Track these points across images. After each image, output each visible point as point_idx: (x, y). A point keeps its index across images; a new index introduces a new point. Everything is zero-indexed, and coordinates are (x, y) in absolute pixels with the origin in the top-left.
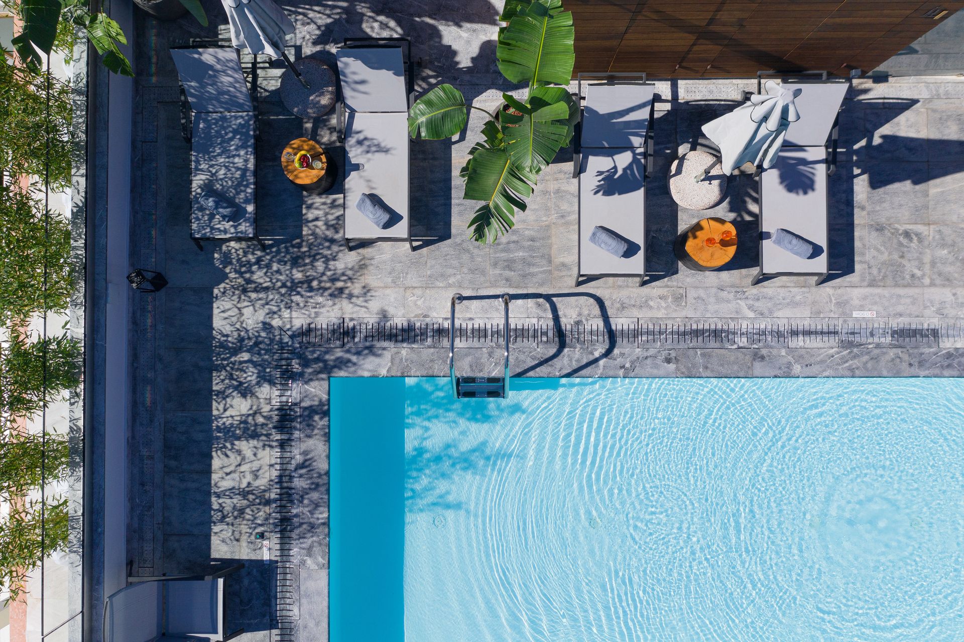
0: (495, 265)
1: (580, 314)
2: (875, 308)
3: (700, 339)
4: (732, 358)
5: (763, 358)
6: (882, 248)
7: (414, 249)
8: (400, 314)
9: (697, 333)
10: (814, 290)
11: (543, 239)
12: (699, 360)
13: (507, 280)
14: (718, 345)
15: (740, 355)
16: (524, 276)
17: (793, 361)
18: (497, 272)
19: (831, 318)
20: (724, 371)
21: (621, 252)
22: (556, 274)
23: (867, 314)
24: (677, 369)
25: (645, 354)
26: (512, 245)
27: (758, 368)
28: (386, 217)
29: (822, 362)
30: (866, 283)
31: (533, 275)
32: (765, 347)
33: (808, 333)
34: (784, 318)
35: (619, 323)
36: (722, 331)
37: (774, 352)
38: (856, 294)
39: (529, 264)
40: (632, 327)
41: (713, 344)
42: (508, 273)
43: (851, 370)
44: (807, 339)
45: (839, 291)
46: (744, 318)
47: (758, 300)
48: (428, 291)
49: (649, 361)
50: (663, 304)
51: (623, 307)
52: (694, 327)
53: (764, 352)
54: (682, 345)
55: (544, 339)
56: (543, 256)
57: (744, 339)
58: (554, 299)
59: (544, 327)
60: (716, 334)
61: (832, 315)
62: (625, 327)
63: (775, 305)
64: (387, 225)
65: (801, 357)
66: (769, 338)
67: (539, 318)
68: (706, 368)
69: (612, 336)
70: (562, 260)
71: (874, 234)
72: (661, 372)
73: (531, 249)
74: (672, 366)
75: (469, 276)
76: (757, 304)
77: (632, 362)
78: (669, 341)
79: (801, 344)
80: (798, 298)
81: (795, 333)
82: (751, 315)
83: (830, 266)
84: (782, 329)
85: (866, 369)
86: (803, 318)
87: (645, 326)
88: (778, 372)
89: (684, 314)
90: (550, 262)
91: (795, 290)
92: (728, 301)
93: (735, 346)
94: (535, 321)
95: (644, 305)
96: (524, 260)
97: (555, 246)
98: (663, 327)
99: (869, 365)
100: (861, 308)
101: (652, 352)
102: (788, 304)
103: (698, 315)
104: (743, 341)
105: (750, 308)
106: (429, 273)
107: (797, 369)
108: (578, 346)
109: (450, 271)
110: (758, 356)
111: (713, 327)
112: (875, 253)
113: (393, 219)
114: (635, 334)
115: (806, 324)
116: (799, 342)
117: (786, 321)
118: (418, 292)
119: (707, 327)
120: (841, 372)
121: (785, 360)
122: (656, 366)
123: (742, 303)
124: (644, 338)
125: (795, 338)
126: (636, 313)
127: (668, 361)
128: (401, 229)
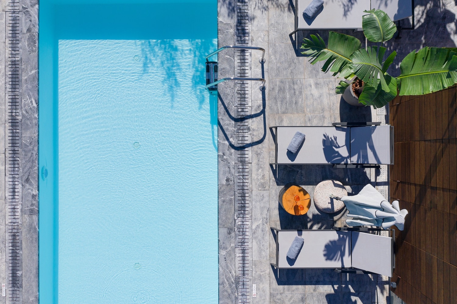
0: (282, 82)
1: (254, 130)
2: (258, 297)
3: (240, 198)
4: (229, 216)
5: (229, 233)
6: (292, 301)
7: (291, 36)
8: (254, 28)
9: (243, 196)
10: (268, 262)
11: (297, 109)
12: (228, 198)
13: (273, 89)
14: (237, 208)
15: (230, 221)
16: (275, 98)
17: (228, 250)
18: (278, 83)
19: (252, 272)
20: (222, 211)
21: (290, 149)
22: (277, 117)
23: (254, 292)
24: (223, 185)
25: (231, 167)
26: (293, 91)
27: (224, 231)
28: (310, 14)
29: (227, 267)
30: (272, 291)
31: (276, 103)
32: (236, 235)
33: (244, 259)
34: (252, 245)
35: (249, 152)
36: (244, 211)
37: (233, 240)
38: (266, 286)
39: (282, 101)
40: (247, 159)
41: (237, 205)
42: (277, 89)
43: (223, 283)
44: (240, 258)
45: (267, 277)
46: (252, 223)
47: (263, 231)
48: (267, 44)
49: (227, 169)
50: (259, 177)
51: (258, 154)
52: (247, 195)
53: (233, 234)
54: (236, 188)
55: (240, 110)
56: (287, 109)
57: (240, 223)
58: (262, 115)
59: (246, 110)
60: (243, 207)
61: (254, 272)
62: (246, 156)
63: (260, 241)
64: (305, 16)
65: (230, 255)
66: (240, 237)
67: (251, 107)
68: (224, 201)
69: (241, 148)
70: (285, 120)
71: (300, 297)
72: (221, 176)
73: (291, 102)
74: (224, 182)
75: (275, 67)
76: (260, 230)
77: (226, 160)
78: (239, 181)
79: (238, 255)
80: (264, 253)
81: (243, 251)
82: (254, 227)
83: (282, 270)
84: (246, 244)
85: (224, 291)
86: (252, 256)
87: (247, 167)
88: (221, 242)
89: (254, 189)
90: (284, 113)
91: (268, 252)
92: (261, 214)
93: (236, 218)
94: (250, 104)
95: (259, 167)
96: (284, 98)
97: (292, 116)
98: (247, 177)
99: (225, 293)
100: (258, 289)
101: (233, 171)
102: (260, 248)
103: (254, 197)
104: (239, 222)
105: (258, 226)
106: (277, 44)
107: (223, 253)
108: (236, 129)
109: (278, 57)
110: (230, 231)
111: (247, 205)
112: (289, 297)
113: (309, 19)
114: (243, 162)
115: (249, 258)
116: (238, 254)
117: (250, 246)
118: (266, 38)
119: (247, 202)
120: (221, 277)
121: (228, 246)
122: (224, 173)
123: (260, 222)
124: (240, 167)
125: (240, 251)
126: (255, 162)
127: (228, 180)
128: (303, 24)
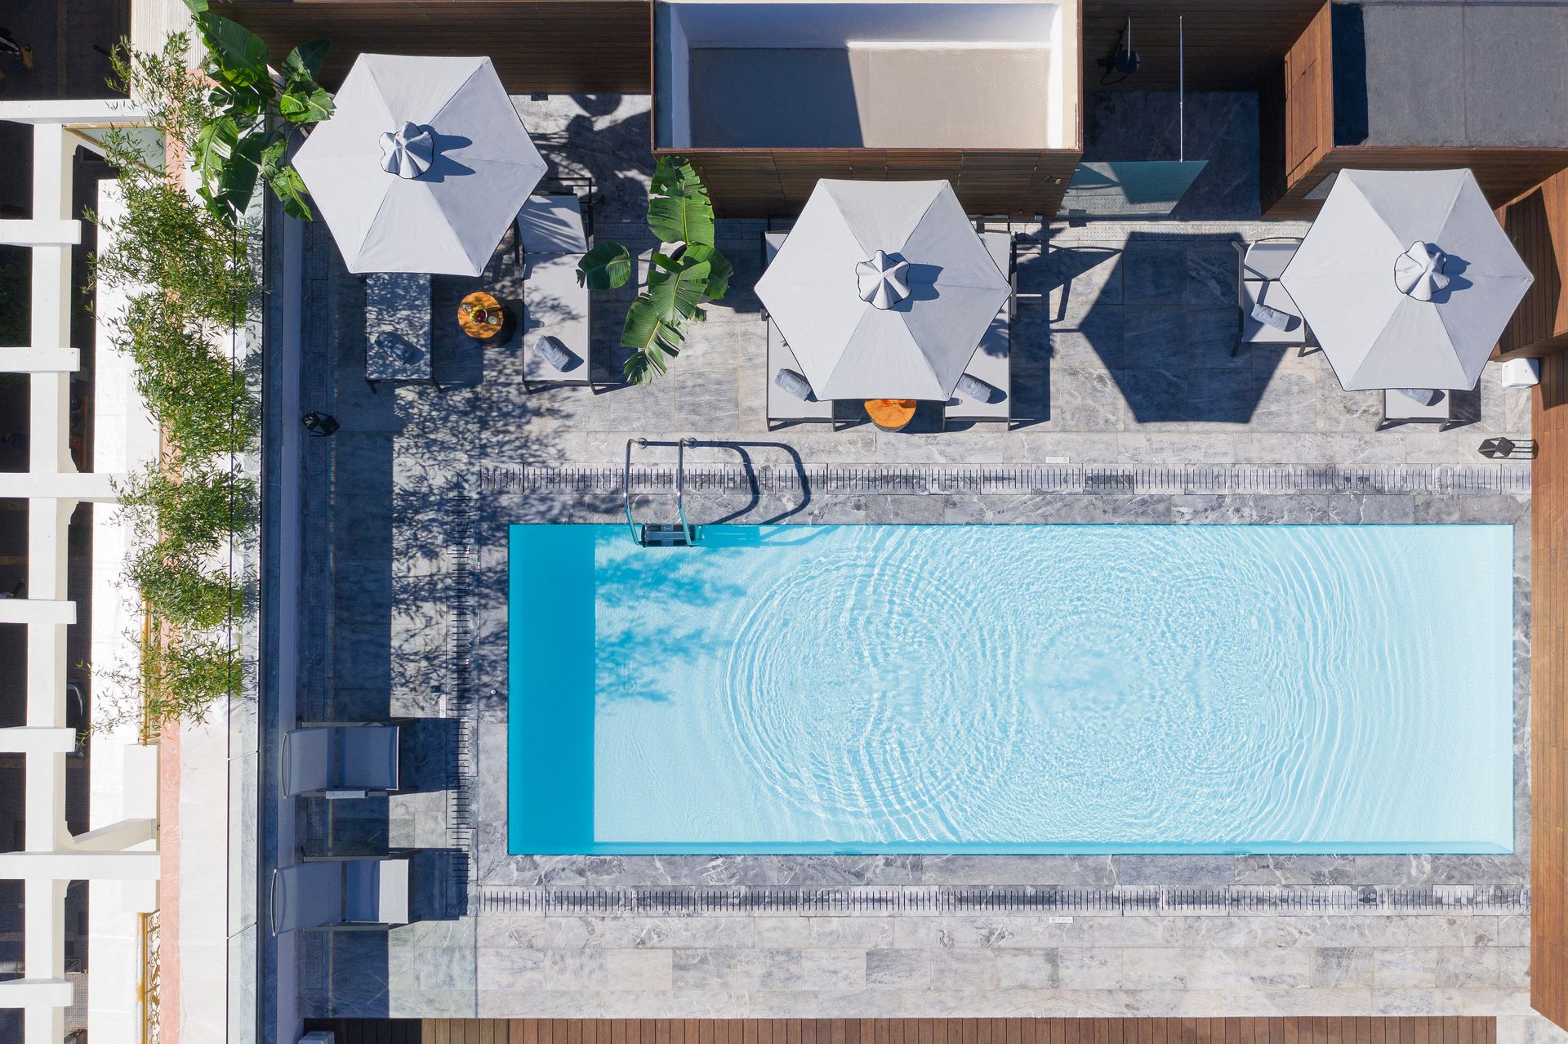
0: (681, 408)
1: (767, 460)
2: (1068, 453)
3: (891, 485)
4: (924, 505)
5: (954, 504)
6: (1076, 393)
7: (597, 392)
8: (582, 459)
9: (886, 479)
10: (1007, 434)
11: (729, 382)
12: (890, 507)
13: (693, 424)
14: (908, 491)
15: (932, 503)
16: (711, 420)
17: (985, 508)
18: (683, 415)
19: (1023, 462)
20: (915, 518)
21: (805, 396)
22: (743, 418)
23: (1060, 460)
24: (867, 515)
25: (835, 501)
26: (697, 389)
27: (950, 515)
28: (565, 360)
29: (1015, 508)
30: (1059, 429)
31: (719, 419)
32: (957, 493)
33: (1000, 479)
34: (975, 464)
35: (810, 469)
36: (913, 477)
37: (966, 499)
38: (1049, 439)
39: (716, 408)
40: (821, 473)
41: (903, 490)
42: (693, 417)
43: (1045, 517)
44: (1000, 485)
45: (1032, 437)
46: (935, 464)
47: (949, 445)
48: (611, 436)
49: (838, 508)
50: (853, 450)
51: (812, 453)
52: (885, 473)
53: (956, 498)
54: (872, 491)
55: (731, 485)
56: (729, 400)
57: (936, 486)
59: (731, 473)
60: (907, 480)
61: (1025, 461)
62: (814, 473)
63: (967, 450)
64: (567, 368)
65: (993, 503)
66: (961, 484)
67: (726, 464)
68: (897, 514)
69: (806, 484)
70: (749, 404)
71: (1068, 378)
72: (851, 519)
73: (718, 392)
74: (862, 513)
75: (653, 421)
76: (948, 450)
77: (821, 509)
78: (859, 487)
79: (993, 490)
80: (990, 443)
81: (987, 479)
82: (942, 460)
83: (1016, 413)
84: (974, 475)
85: (1059, 516)
86: (994, 464)
87: (834, 472)
88: (970, 519)
89: (874, 460)
90: (737, 406)
91: (988, 435)
92: (919, 447)
93: (927, 493)
94: (721, 466)
95: (833, 450)
96: (709, 403)
97: (742, 390)
98: (853, 473)
99: (1063, 512)
100: (1054, 454)
101: (841, 498)
102: (980, 450)
103: (889, 460)
104: (935, 489)
105: (941, 453)
106: (612, 417)
107: (989, 516)
108: (766, 492)
109: (635, 415)
110: (949, 503)
111: (904, 473)
112: (1069, 398)
113: (573, 362)
114: (825, 480)
115: (998, 469)
116: (992, 488)
117: (978, 467)
118: (602, 436)
119: (897, 473)
120: (1034, 520)
121: (977, 507)
122: (845, 513)
123: (933, 449)
124: (834, 484)
125: (987, 484)
126: (825, 458)
127: (858, 507)
128: (581, 373)
